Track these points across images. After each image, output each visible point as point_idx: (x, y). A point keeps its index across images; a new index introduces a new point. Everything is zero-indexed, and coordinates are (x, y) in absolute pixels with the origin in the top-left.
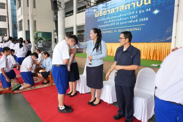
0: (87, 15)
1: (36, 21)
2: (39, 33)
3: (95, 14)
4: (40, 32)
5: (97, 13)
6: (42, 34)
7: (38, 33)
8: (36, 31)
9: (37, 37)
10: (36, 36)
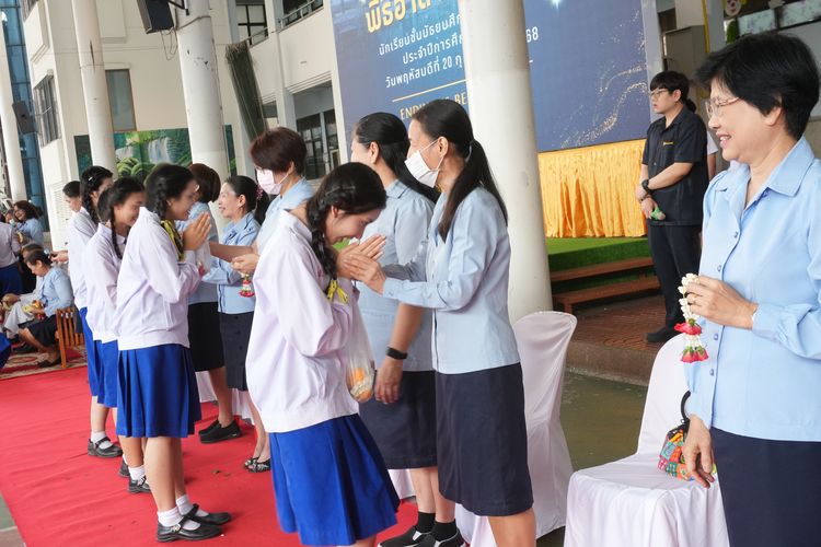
0: (339, 21)
1: (127, 70)
2: (152, 140)
3: (368, 15)
4: (157, 135)
5: (373, 12)
6: (172, 142)
7: (148, 141)
8: (135, 129)
9: (143, 166)
10: (139, 164)
